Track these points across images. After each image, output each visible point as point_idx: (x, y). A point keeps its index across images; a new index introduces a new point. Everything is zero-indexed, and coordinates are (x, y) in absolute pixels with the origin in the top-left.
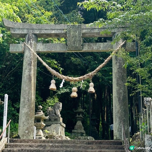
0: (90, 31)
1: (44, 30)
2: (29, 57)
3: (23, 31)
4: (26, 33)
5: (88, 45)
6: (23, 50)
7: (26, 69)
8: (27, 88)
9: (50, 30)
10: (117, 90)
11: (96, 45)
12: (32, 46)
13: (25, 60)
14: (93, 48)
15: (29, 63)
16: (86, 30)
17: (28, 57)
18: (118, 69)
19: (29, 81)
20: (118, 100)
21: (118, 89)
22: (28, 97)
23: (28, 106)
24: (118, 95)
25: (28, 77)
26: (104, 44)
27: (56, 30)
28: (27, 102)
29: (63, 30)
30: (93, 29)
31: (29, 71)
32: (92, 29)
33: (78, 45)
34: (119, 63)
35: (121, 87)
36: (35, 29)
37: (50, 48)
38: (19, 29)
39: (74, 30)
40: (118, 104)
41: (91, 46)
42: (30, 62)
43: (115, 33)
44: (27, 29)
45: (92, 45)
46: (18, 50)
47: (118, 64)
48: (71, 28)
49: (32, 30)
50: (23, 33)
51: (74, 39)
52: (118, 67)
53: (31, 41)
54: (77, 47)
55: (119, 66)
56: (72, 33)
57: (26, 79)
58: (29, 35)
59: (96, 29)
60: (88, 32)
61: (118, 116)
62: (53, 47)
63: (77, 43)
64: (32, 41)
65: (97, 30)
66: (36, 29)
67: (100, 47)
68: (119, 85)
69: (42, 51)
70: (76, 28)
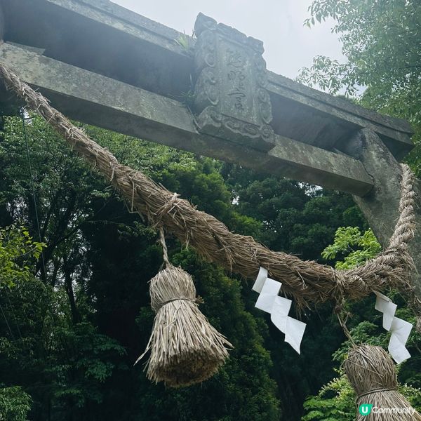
27: (132, 27)
63: (251, 108)
70: (241, 45)
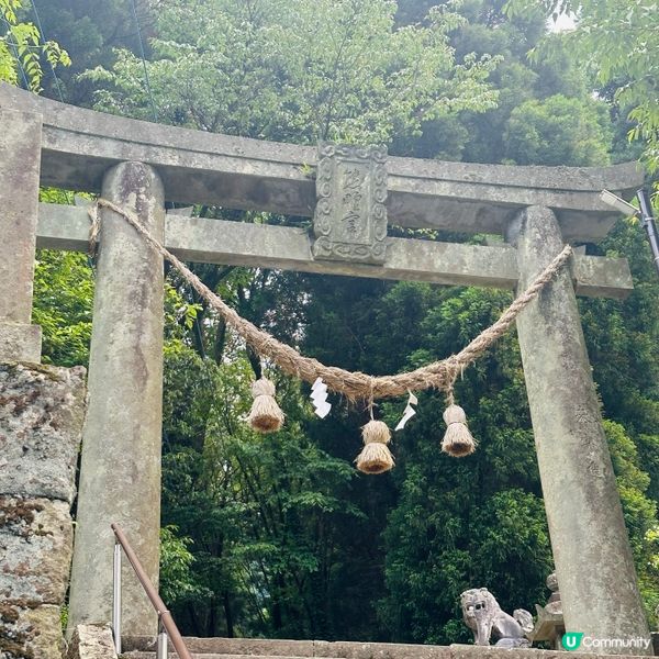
0: (417, 186)
1: (201, 155)
2: (131, 265)
3: (97, 145)
4: (113, 157)
5: (410, 249)
6: (95, 233)
7: (117, 318)
8: (125, 413)
9: (231, 160)
10: (571, 451)
11: (442, 252)
12: (145, 218)
13: (111, 279)
14: (431, 262)
15: (134, 292)
16: (399, 181)
17: (127, 263)
18: (564, 355)
19: (135, 377)
20: (583, 495)
21: (576, 447)
22: (130, 455)
23: (131, 506)
24: (581, 475)
25: (130, 356)
26: (476, 250)
27: (260, 164)
28: (130, 480)
29: (295, 165)
30: (430, 179)
31: (134, 327)
32: (424, 179)
33: (367, 240)
34: (563, 330)
35: (591, 438)
36: (159, 146)
37: (231, 240)
38: (78, 133)
39: (352, 168)
40: (590, 515)
41: (422, 253)
42: (139, 289)
43: (523, 207)
44: (121, 140)
45: (426, 249)
46: (65, 231)
47: (558, 336)
48: (340, 158)
49: (142, 147)
50: (96, 153)
51: (349, 207)
52: (561, 349)
53: (138, 194)
54: (364, 246)
55: (564, 344)
56: (342, 182)
57: (117, 365)
58: (129, 165)
59: (443, 184)
60: (410, 191)
61: (596, 577)
62: (244, 238)
63: (364, 229)
64: (143, 196)
65: (448, 185)
66: (166, 147)
67: (462, 262)
68: (577, 426)
69: (194, 248)
70: (360, 161)
